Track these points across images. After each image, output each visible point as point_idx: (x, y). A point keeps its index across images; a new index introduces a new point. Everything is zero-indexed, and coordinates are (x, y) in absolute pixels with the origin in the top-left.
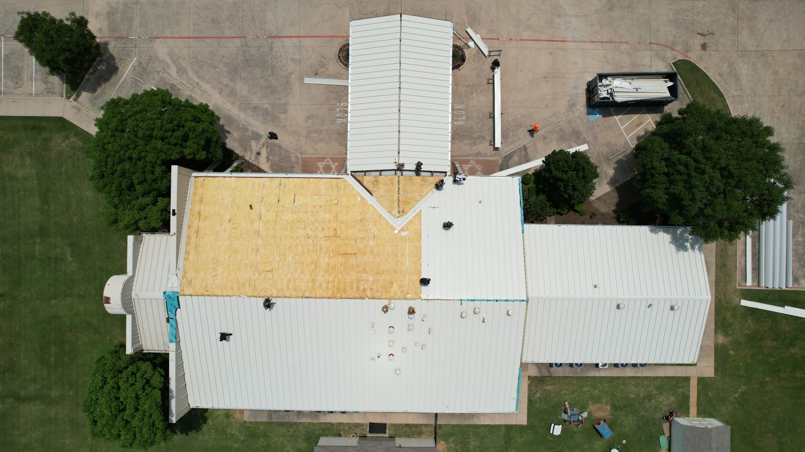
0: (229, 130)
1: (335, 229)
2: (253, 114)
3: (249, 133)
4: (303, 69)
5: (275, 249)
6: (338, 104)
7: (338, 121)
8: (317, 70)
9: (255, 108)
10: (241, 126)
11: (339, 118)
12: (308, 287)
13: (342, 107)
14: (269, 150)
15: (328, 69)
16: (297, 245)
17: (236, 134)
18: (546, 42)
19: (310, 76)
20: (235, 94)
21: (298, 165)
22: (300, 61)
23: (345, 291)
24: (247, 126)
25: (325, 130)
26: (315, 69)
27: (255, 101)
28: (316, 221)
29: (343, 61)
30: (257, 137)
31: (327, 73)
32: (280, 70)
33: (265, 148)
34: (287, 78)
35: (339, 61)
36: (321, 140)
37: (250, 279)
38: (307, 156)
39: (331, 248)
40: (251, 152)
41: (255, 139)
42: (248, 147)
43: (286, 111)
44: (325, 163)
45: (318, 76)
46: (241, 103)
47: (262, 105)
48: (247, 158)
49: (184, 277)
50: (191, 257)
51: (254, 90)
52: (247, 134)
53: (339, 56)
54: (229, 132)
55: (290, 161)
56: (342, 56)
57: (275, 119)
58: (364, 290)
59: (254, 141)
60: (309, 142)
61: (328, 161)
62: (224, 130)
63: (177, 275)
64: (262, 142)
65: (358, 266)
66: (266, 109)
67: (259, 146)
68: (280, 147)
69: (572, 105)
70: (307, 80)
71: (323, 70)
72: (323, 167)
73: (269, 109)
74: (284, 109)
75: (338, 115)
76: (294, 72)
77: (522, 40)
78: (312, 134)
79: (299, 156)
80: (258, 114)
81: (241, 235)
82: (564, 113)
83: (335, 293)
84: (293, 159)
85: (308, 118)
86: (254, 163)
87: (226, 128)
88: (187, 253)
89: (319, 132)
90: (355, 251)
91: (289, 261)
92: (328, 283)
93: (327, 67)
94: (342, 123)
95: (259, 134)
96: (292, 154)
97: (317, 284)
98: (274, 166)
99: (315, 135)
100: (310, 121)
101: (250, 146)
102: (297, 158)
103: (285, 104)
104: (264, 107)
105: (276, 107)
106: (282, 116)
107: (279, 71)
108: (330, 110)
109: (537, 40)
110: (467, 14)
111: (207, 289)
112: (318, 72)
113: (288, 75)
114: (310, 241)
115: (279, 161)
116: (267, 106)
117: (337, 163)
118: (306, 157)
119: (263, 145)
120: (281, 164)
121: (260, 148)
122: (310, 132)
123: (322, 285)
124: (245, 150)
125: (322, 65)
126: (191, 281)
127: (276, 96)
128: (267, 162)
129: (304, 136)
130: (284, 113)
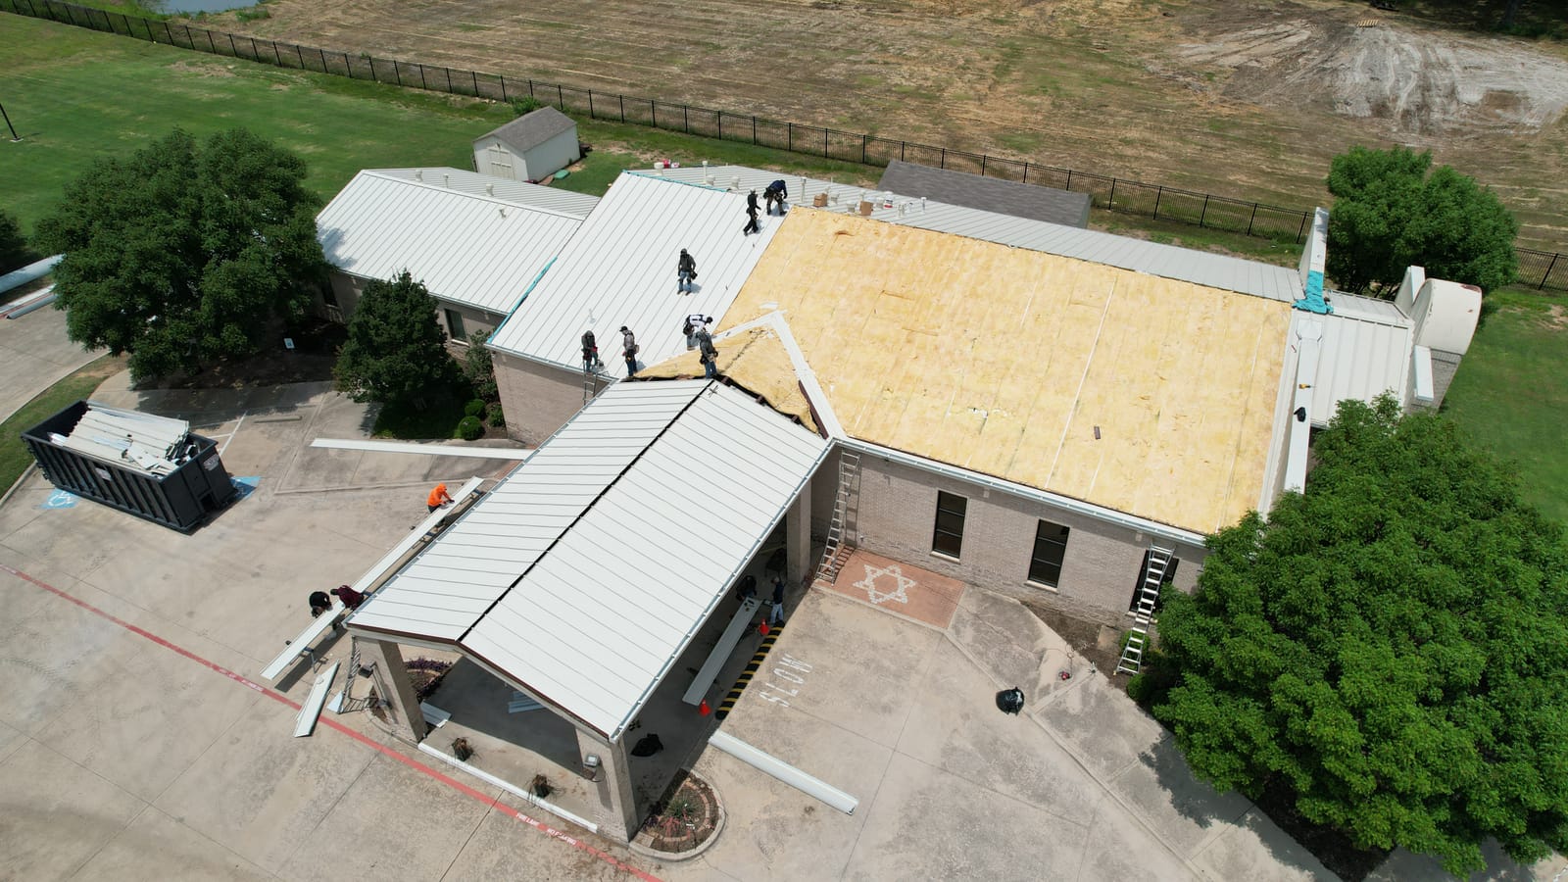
0: (1145, 768)
1: (909, 341)
2: (1055, 784)
3: (1079, 734)
4: (846, 844)
5: (1055, 336)
6: (786, 704)
7: (806, 668)
8: (803, 820)
9: (1044, 797)
10: (1104, 763)
11: (800, 673)
12: (1001, 260)
13: (778, 694)
14: (1032, 675)
15: (766, 809)
16: (1004, 333)
17: (1125, 747)
18: (170, 641)
19: (835, 810)
20: (1102, 862)
21: (960, 616)
22: (845, 870)
23: (929, 241)
24: (1082, 756)
25: (852, 663)
26: (807, 826)
27: (1036, 817)
28: (946, 367)
29: (707, 807)
30: (1058, 717)
31: (775, 798)
32: (921, 873)
33: (1043, 682)
34: (909, 840)
35: (721, 812)
36: (874, 646)
37: (1125, 298)
38: (930, 626)
39: (931, 311)
40: (1085, 689)
41: (1065, 712)
42: (1093, 702)
43: (949, 751)
44: (888, 597)
45: (809, 802)
46: (1089, 829)
47: (1019, 796)
48: (1101, 679)
49: (1284, 333)
50: (1264, 365)
51: (1033, 850)
52: (1088, 735)
53: (713, 822)
54: (1145, 759)
55: (978, 630)
56: (702, 820)
57: (990, 747)
58: (892, 235)
59: (1071, 711)
60: (910, 655)
61: (877, 597)
62: (1159, 770)
63: (1300, 339)
64: (1048, 700)
65: (888, 272)
66: (1008, 778)
67: (1059, 693)
68: (996, 670)
69: (263, 512)
70: (847, 801)
71: (782, 814)
72: (896, 590)
73: (998, 777)
74: (949, 760)
75: (801, 681)
76: (879, 847)
77: (216, 668)
78: (893, 668)
79: (949, 633)
80: (1040, 777)
81: (1132, 381)
82: (293, 506)
83: (949, 242)
84: (969, 633)
85: (886, 709)
86: (1083, 660)
87: (1152, 774)
88: (1274, 376)
89: (873, 665)
90: (883, 297)
91: (1029, 310)
92: (957, 259)
93: (766, 816)
94: (798, 659)
95: (1052, 722)
96: (968, 645)
97: (981, 261)
98: (1028, 636)
99: (886, 663)
100: (885, 700)
101: (1085, 701)
102: (958, 632)
103: (943, 769)
104: (1012, 787)
105: (975, 772)
106: (964, 742)
107: (928, 872)
108: (814, 702)
109: (186, 653)
110: (272, 791)
111: (1226, 301)
112: (800, 812)
113: (901, 847)
114: (972, 333)
115: (1009, 641)
116: (1001, 787)
117: (856, 585)
118: (930, 623)
119: (1045, 691)
120: (1007, 633)
121: (1056, 688)
122: (897, 676)
123: (972, 259)
124: (1102, 698)
125: (778, 827)
126: (1264, 322)
127: (963, 804)
128: (1044, 651)
129: (917, 672)
130: (954, 749)
